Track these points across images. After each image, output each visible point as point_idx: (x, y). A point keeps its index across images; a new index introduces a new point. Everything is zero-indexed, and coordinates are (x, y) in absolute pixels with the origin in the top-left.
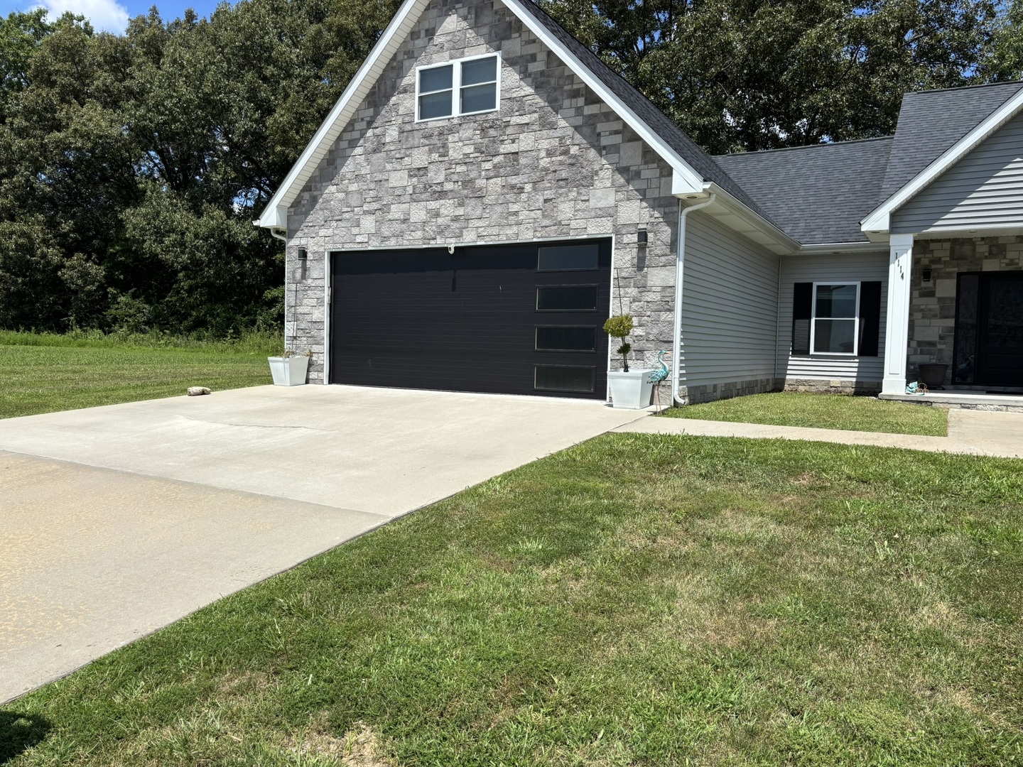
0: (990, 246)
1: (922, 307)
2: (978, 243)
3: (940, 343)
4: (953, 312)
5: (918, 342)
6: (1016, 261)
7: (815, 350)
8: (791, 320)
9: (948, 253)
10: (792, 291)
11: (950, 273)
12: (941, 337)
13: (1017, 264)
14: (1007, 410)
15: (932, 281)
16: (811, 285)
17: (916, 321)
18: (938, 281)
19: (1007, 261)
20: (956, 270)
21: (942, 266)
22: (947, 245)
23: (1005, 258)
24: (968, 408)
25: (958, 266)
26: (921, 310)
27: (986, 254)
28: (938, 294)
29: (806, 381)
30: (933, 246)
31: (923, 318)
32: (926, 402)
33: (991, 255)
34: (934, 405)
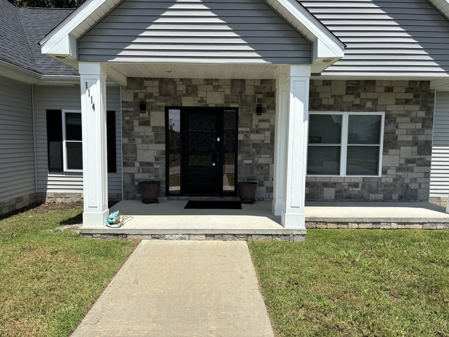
0: (187, 87)
1: (142, 134)
2: (178, 83)
3: (156, 163)
4: (163, 139)
5: (140, 163)
6: (205, 99)
7: (69, 167)
8: (46, 142)
9: (157, 90)
10: (45, 116)
11: (160, 106)
12: (156, 159)
13: (205, 101)
14: (189, 239)
15: (147, 113)
16: (60, 112)
17: (137, 145)
18: (152, 113)
19: (199, 99)
20: (164, 104)
21: (153, 100)
22: (156, 83)
23: (197, 96)
24: (158, 238)
25: (165, 101)
26: (141, 137)
27: (184, 92)
28: (152, 124)
29: (62, 194)
30: (146, 83)
31: (143, 143)
32: (122, 234)
33: (188, 94)
34: (129, 237)
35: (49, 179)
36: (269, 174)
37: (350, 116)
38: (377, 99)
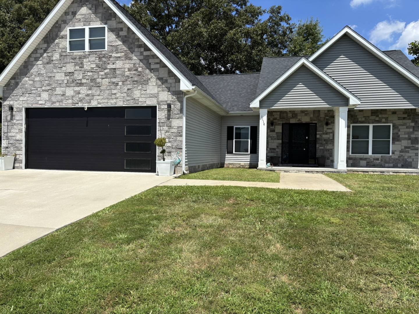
0: (292, 114)
1: (271, 136)
2: (288, 113)
3: (277, 149)
4: (281, 138)
5: (270, 148)
6: (301, 119)
7: (235, 152)
8: (226, 140)
9: (279, 117)
10: (226, 129)
11: (280, 123)
12: (277, 147)
13: (301, 121)
14: (299, 173)
15: (274, 126)
16: (233, 127)
17: (269, 141)
18: (276, 126)
19: (298, 119)
20: (282, 122)
21: (277, 121)
22: (279, 113)
23: (297, 118)
24: (287, 172)
25: (282, 121)
26: (271, 137)
27: (291, 117)
28: (276, 131)
29: (232, 163)
30: (274, 113)
31: (271, 139)
32: (273, 170)
33: (293, 117)
34: (276, 171)
35: (226, 156)
36: (332, 153)
37: (374, 126)
38: (388, 118)
